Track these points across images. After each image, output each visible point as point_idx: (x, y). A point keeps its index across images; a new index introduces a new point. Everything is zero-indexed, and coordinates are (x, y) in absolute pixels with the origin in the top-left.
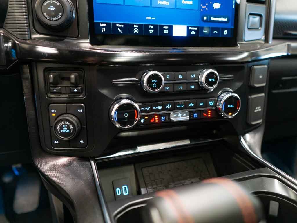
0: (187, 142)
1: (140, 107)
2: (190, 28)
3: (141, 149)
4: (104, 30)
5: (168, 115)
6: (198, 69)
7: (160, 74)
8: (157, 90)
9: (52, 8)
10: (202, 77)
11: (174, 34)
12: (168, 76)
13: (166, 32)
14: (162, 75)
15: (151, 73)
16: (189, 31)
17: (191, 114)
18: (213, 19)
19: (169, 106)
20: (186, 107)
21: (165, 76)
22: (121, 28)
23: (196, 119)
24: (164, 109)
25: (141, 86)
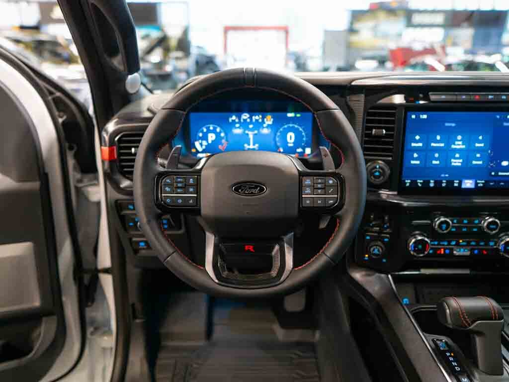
0: (467, 272)
1: (431, 241)
2: (478, 181)
3: (424, 271)
4: (408, 185)
5: (452, 250)
6: (481, 217)
7: (448, 220)
8: (445, 232)
9: (377, 174)
10: (484, 223)
11: (463, 186)
12: (455, 221)
13: (456, 185)
14: (450, 220)
15: (442, 219)
16: (476, 184)
17: (472, 250)
18: (500, 174)
19: (454, 243)
20: (468, 244)
21: (452, 221)
22: (421, 183)
23: (476, 255)
24: (449, 244)
25: (433, 229)
